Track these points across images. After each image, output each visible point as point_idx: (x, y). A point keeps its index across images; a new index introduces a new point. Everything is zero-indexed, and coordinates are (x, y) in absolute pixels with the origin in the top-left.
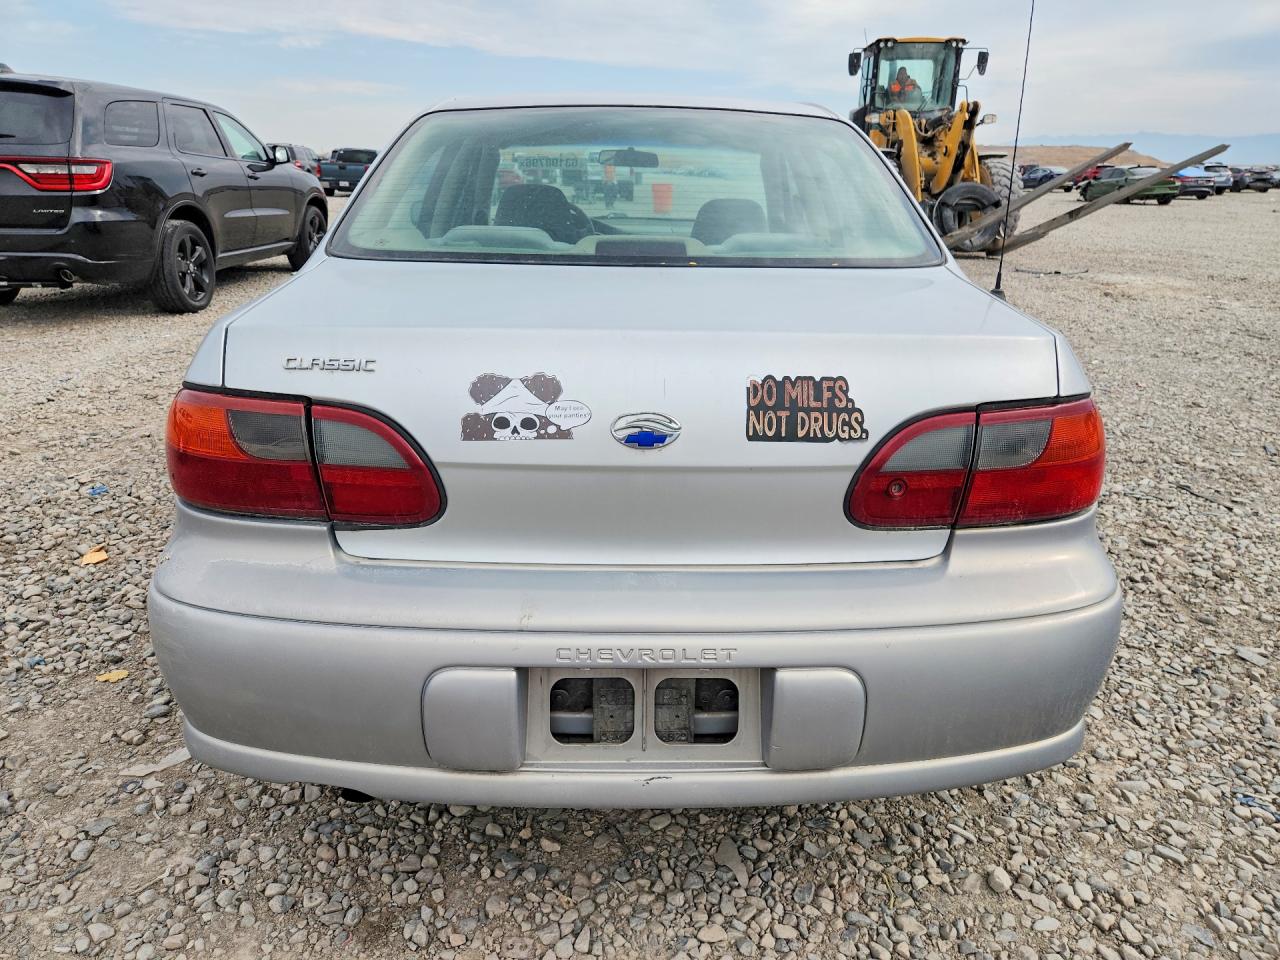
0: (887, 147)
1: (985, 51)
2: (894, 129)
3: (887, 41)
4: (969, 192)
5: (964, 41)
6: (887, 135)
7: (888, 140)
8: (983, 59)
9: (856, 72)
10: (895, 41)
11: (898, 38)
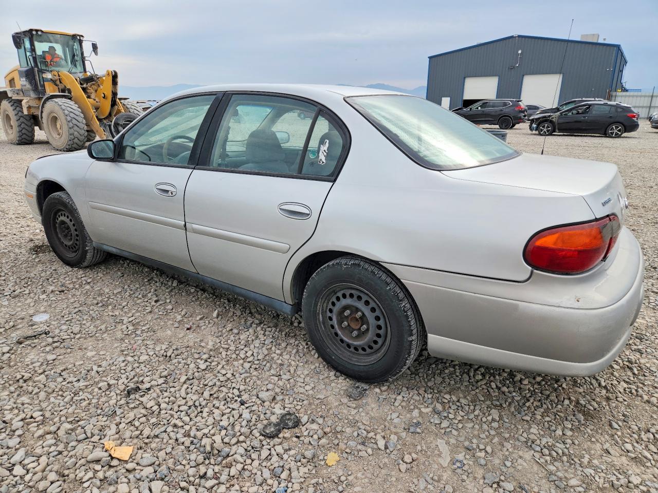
0: (59, 92)
1: (95, 43)
2: (60, 82)
3: (37, 31)
4: (128, 118)
5: (82, 36)
6: (57, 85)
7: (59, 88)
8: (95, 47)
9: (21, 47)
10: (42, 31)
11: (43, 30)
